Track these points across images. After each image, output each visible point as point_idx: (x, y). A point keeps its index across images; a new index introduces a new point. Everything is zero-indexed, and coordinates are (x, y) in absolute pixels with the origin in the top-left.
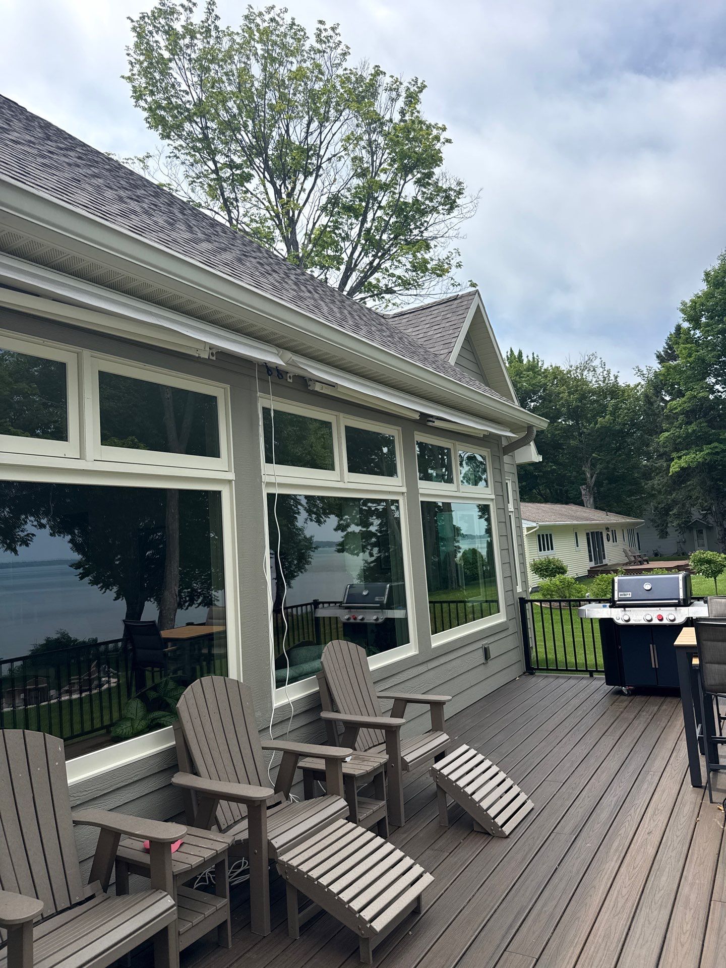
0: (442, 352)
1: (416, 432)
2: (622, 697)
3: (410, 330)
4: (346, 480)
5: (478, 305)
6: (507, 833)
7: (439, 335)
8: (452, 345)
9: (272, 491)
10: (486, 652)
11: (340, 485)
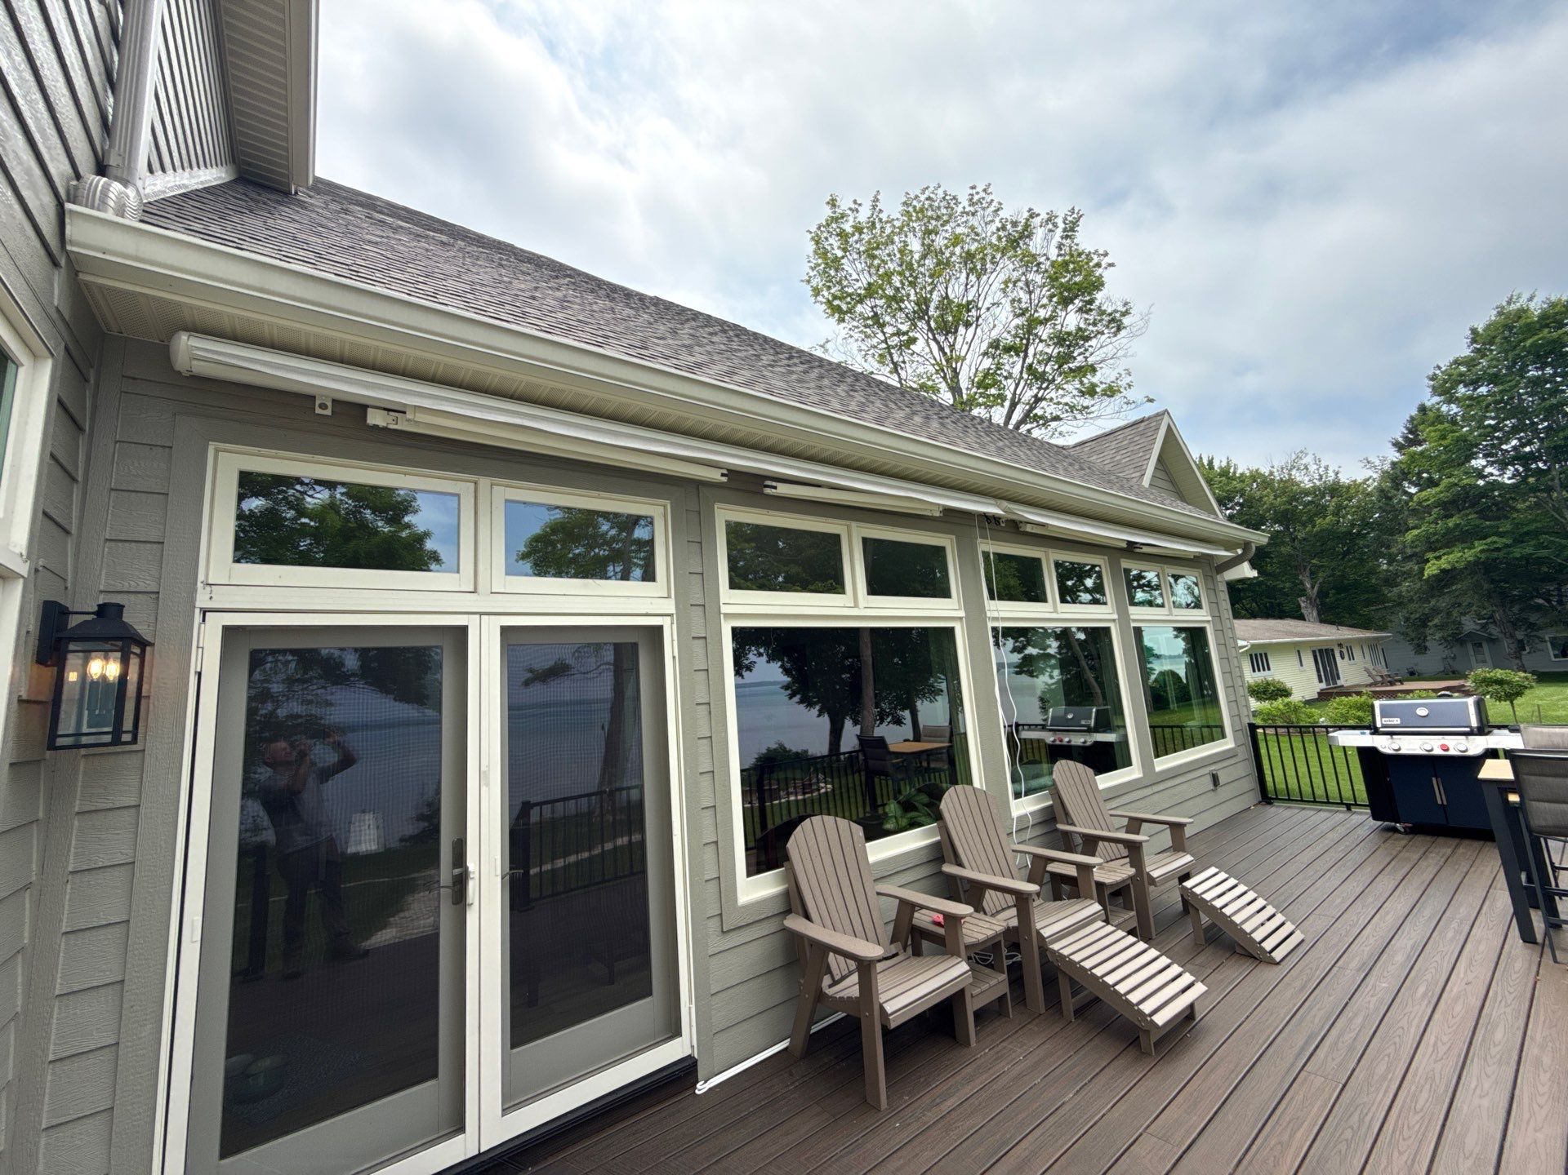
0: (1133, 475)
1: (1122, 560)
2: (1397, 835)
3: (1094, 457)
4: (1059, 610)
5: (1169, 426)
6: (1278, 960)
7: (1128, 459)
8: (1144, 467)
9: (996, 624)
10: (1215, 779)
11: (1054, 616)
